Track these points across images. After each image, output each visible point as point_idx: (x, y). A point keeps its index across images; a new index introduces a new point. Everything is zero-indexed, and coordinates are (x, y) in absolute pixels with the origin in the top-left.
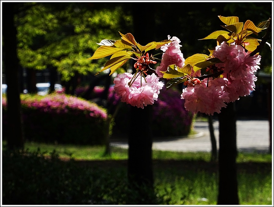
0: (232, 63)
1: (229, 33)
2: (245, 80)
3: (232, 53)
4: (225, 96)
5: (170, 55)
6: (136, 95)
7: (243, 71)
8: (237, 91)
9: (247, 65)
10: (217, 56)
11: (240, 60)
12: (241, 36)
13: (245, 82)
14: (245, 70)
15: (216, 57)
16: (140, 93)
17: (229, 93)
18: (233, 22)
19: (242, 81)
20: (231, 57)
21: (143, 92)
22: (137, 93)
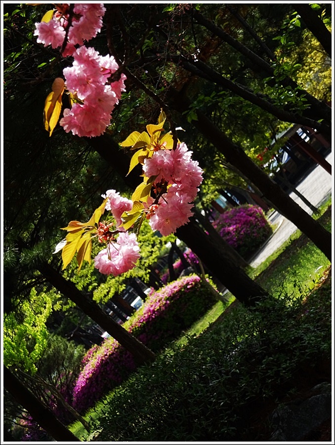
0: (166, 169)
1: (142, 149)
2: (189, 172)
3: (158, 162)
4: (184, 199)
5: (116, 208)
6: (121, 262)
7: (179, 166)
8: (191, 186)
9: (179, 159)
10: (150, 174)
11: (169, 160)
12: (155, 142)
13: (190, 173)
14: (181, 165)
15: (150, 176)
16: (122, 257)
17: (186, 193)
18: (136, 138)
19: (187, 175)
20: (160, 165)
21: (124, 255)
22: (120, 260)
